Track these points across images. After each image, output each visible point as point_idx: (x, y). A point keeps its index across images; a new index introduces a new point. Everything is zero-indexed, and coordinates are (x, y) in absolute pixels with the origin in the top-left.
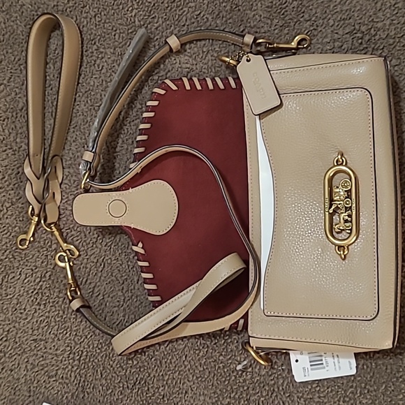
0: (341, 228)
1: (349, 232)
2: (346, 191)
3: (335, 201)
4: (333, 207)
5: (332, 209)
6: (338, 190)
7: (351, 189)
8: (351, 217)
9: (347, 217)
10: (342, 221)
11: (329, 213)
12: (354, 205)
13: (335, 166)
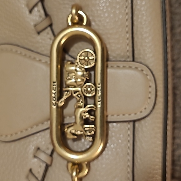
0: (79, 133)
1: (91, 139)
2: (86, 70)
3: (68, 86)
4: (65, 97)
5: (63, 99)
6: (73, 68)
7: (94, 67)
8: (94, 115)
9: (87, 115)
10: (78, 120)
11: (58, 107)
12: (99, 94)
13: (69, 27)
